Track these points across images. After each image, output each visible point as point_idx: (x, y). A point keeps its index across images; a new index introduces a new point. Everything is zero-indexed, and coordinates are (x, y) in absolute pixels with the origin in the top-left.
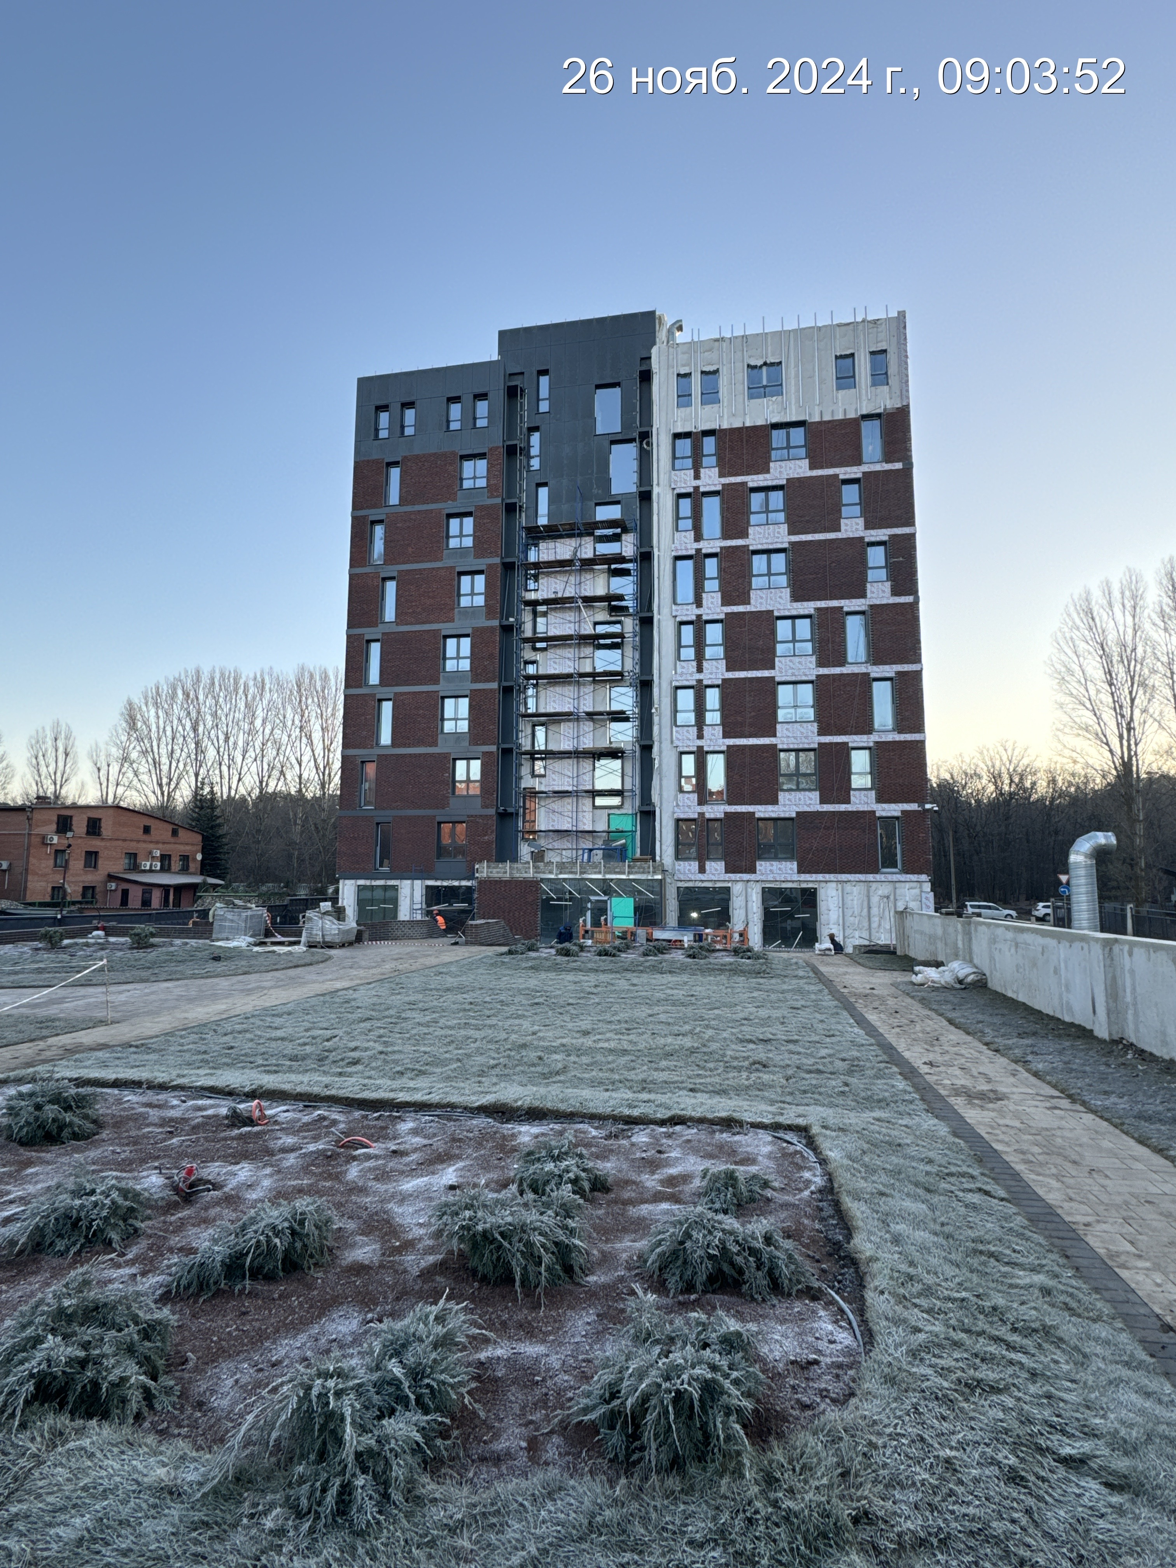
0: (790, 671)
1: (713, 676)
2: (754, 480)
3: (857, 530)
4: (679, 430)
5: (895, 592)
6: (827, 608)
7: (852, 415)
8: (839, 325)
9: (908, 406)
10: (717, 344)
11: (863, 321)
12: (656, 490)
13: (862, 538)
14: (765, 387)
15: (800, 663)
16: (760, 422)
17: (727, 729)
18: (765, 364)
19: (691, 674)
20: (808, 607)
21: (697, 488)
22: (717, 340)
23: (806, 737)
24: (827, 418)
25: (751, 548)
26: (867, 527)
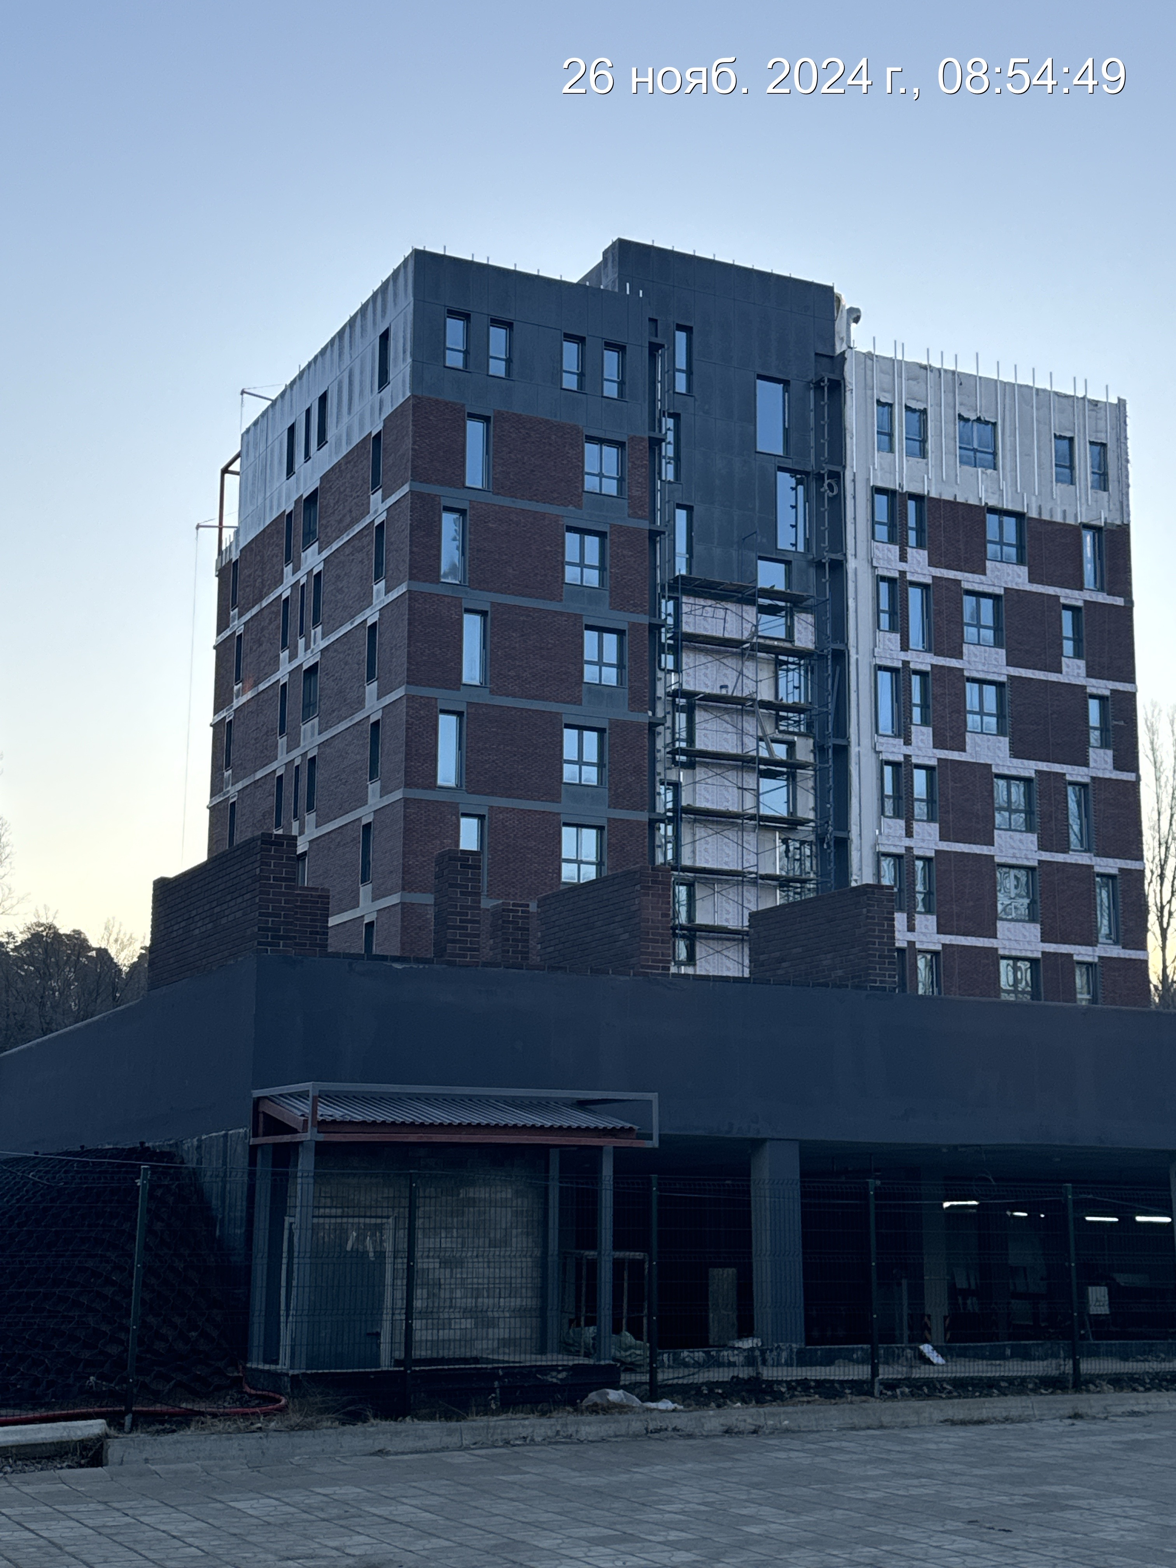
0: (1011, 851)
1: (924, 845)
2: (970, 581)
3: (1078, 675)
4: (880, 484)
5: (1117, 767)
6: (1049, 773)
7: (1070, 521)
8: (1056, 393)
9: (1128, 525)
10: (923, 372)
11: (1084, 398)
12: (851, 564)
13: (1084, 687)
14: (975, 450)
15: (1021, 841)
16: (973, 501)
17: (942, 922)
18: (979, 420)
19: (900, 837)
20: (1028, 768)
21: (903, 573)
22: (925, 368)
23: (1029, 942)
24: (1046, 517)
25: (966, 674)
26: (1089, 675)
